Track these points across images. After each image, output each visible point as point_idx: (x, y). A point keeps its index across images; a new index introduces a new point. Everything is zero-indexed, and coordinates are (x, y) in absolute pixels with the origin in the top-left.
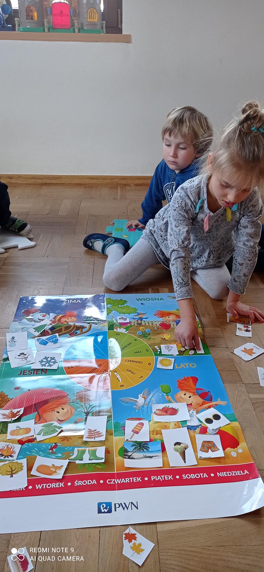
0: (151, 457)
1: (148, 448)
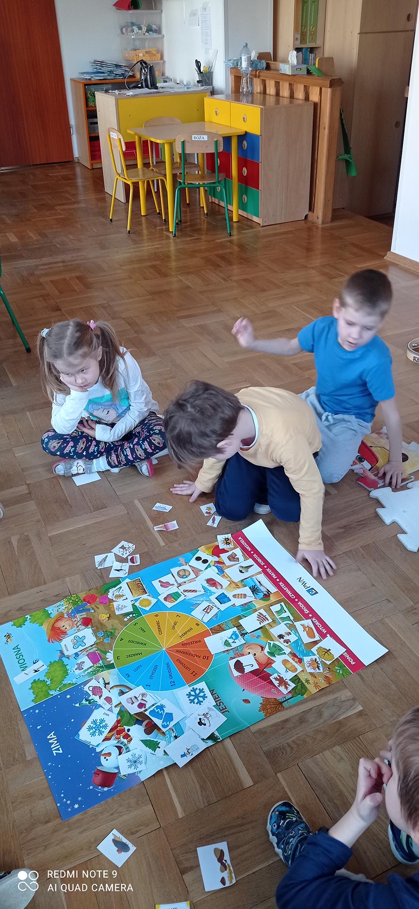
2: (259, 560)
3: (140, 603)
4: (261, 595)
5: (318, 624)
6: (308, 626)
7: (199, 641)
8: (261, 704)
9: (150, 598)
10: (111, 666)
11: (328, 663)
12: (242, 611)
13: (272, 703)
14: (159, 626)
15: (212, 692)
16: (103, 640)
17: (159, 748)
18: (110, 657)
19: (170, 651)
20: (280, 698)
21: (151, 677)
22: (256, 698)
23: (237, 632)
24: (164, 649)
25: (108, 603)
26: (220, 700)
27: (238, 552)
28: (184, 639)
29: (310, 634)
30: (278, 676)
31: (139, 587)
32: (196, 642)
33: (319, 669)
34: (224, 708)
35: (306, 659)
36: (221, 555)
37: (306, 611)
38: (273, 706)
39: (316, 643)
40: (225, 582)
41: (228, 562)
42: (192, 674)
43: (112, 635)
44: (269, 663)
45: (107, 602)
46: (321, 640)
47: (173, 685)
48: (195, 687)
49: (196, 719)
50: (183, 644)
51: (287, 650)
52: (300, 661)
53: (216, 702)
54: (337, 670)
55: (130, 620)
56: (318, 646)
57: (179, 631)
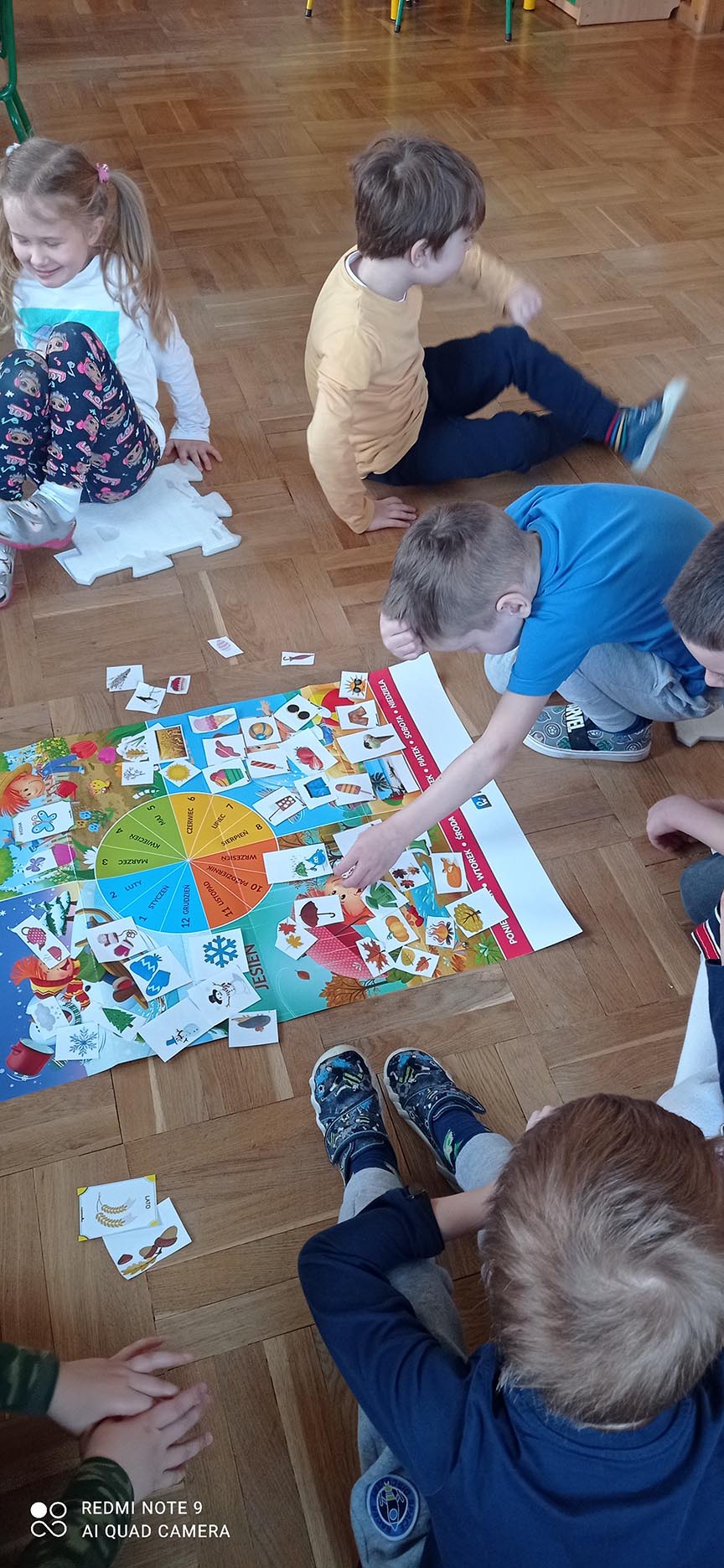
0: (392, 769)
1: (377, 774)
2: (404, 729)
3: (169, 773)
4: (387, 793)
5: (472, 861)
6: (454, 865)
7: (253, 856)
8: (327, 983)
9: (189, 766)
10: (87, 874)
11: (469, 934)
12: (345, 815)
13: (346, 986)
14: (190, 818)
15: (249, 949)
16: (87, 826)
17: (131, 1026)
18: (91, 858)
19: (197, 864)
20: (362, 980)
21: (152, 906)
22: (322, 973)
23: (325, 853)
24: (188, 860)
25: (113, 762)
26: (260, 965)
27: (371, 708)
28: (227, 848)
29: (454, 880)
30: (372, 941)
31: (176, 742)
32: (247, 858)
33: (448, 942)
34: (262, 979)
35: (432, 921)
36: (337, 708)
37: (459, 835)
38: (347, 991)
39: (459, 895)
40: (328, 758)
41: (346, 724)
42: (224, 911)
43: (104, 820)
44: (365, 916)
45: (112, 760)
46: (469, 893)
47: (186, 925)
48: (222, 935)
49: (208, 989)
50: (224, 858)
51: (401, 900)
52: (420, 921)
53: (249, 967)
54: (481, 948)
55: (143, 799)
56: (460, 902)
57: (224, 832)
